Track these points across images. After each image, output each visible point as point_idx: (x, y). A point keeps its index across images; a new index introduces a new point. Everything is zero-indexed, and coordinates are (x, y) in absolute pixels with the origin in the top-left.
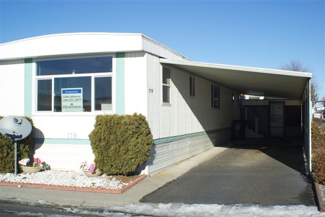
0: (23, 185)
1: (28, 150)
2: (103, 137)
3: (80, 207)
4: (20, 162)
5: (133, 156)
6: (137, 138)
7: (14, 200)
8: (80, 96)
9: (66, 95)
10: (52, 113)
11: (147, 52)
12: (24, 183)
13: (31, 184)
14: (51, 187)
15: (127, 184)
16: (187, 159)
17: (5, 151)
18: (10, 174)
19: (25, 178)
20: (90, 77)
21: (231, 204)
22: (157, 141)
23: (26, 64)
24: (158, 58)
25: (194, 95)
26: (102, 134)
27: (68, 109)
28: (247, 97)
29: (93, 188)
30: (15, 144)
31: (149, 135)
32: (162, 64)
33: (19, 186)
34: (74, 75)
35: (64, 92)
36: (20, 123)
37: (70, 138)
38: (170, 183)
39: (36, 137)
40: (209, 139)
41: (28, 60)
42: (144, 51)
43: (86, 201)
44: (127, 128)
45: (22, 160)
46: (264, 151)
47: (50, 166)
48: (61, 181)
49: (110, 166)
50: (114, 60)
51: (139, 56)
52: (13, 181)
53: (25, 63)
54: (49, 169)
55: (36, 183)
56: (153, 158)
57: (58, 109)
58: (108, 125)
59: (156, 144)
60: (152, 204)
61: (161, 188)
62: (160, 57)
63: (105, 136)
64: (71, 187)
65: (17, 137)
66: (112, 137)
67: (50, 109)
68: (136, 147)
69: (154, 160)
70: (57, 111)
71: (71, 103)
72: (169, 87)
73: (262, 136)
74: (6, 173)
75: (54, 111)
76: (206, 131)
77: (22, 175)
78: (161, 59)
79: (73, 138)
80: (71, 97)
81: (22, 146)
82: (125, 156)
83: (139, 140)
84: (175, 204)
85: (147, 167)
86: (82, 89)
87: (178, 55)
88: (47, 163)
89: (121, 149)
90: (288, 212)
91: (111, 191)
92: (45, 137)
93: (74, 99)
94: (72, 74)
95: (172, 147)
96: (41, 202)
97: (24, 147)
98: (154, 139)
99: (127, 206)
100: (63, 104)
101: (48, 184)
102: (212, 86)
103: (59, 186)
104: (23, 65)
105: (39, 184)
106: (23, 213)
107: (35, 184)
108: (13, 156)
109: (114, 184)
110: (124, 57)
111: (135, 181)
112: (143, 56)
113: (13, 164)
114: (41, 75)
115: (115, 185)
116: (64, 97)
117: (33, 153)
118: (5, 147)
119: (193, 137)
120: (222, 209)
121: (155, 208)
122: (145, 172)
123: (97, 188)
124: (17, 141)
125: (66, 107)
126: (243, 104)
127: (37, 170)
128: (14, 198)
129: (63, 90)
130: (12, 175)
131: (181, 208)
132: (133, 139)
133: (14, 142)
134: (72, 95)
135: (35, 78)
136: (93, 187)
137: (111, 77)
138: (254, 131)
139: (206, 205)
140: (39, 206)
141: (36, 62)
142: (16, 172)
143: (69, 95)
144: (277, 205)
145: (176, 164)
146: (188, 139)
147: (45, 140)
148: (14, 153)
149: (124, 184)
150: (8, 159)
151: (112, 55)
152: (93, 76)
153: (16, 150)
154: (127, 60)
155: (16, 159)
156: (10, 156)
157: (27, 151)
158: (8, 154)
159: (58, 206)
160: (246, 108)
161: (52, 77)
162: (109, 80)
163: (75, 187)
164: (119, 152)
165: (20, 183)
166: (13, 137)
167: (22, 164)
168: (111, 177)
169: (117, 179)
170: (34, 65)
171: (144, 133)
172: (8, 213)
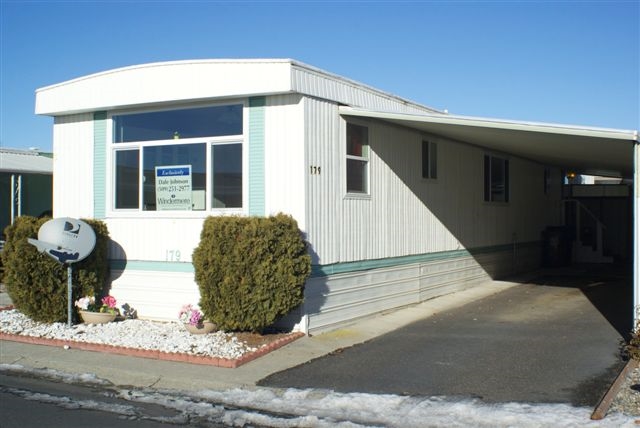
0: (73, 345)
1: (95, 280)
2: (210, 260)
3: (146, 390)
4: (77, 303)
5: (265, 297)
6: (274, 262)
7: (44, 372)
8: (187, 181)
9: (163, 178)
10: (140, 212)
11: (306, 95)
12: (74, 342)
13: (86, 344)
14: (117, 351)
15: (254, 350)
16: (414, 304)
17: (50, 282)
18: (60, 324)
19: (81, 332)
20: (204, 145)
21: (423, 396)
22: (332, 267)
23: (97, 121)
24: (335, 106)
25: (434, 176)
26: (209, 254)
27: (167, 206)
28: (589, 180)
29: (188, 355)
30: (69, 270)
31: (307, 257)
32: (345, 116)
33: (66, 347)
34: (177, 141)
35: (160, 173)
36: (77, 232)
37: (169, 260)
38: (342, 350)
39: (113, 257)
40: (477, 264)
41: (99, 114)
42: (298, 94)
43: (162, 379)
44: (252, 243)
45: (81, 300)
46: (586, 292)
47: (136, 312)
48: (140, 341)
49: (223, 315)
50: (246, 111)
51: (290, 103)
52: (59, 337)
53: (95, 119)
54: (134, 316)
55: (95, 342)
56: (322, 301)
57: (150, 204)
58: (221, 236)
59: (327, 273)
60: (275, 390)
61: (319, 359)
62: (340, 104)
63: (214, 256)
64: (151, 351)
65: (71, 257)
66: (225, 259)
67: (137, 206)
68: (272, 279)
69: (322, 305)
70: (148, 209)
71: (172, 193)
72: (366, 162)
73: (610, 260)
74: (52, 323)
75: (144, 210)
76: (468, 249)
77: (81, 327)
78: (341, 107)
79: (175, 260)
80: (172, 182)
81: (82, 273)
82: (250, 296)
83: (279, 264)
84: (317, 391)
85: (304, 319)
86: (190, 167)
87: (389, 97)
88: (131, 306)
89: (242, 282)
90: (523, 418)
91: (218, 362)
92: (128, 258)
93: (177, 185)
94: (173, 138)
95: (372, 280)
96: (86, 377)
97: (87, 275)
98: (322, 263)
99: (228, 392)
100: (159, 195)
101: (114, 345)
102: (487, 158)
103: (131, 349)
104: (92, 123)
105: (98, 345)
106: (37, 396)
107: (92, 344)
108: (64, 292)
109: (231, 348)
110: (263, 104)
111: (272, 345)
112: (297, 102)
113: (65, 306)
114: (124, 141)
115: (231, 351)
116: (161, 182)
117: (108, 286)
118: (51, 275)
119: (431, 259)
120: (400, 404)
121: (277, 397)
122: (301, 327)
123: (195, 356)
124: (73, 264)
125: (164, 201)
126: (574, 195)
127: (109, 318)
128: (45, 368)
129: (159, 171)
130: (62, 326)
131: (324, 399)
132: (264, 264)
133: (66, 266)
134: (173, 178)
135: (111, 148)
136: (190, 353)
137: (241, 145)
138: (595, 249)
139: (373, 395)
140: (80, 384)
141: (113, 118)
142: (69, 322)
143: (168, 178)
144: (513, 401)
145: (383, 313)
146: (417, 265)
147: (128, 263)
148: (66, 286)
149: (249, 349)
150: (56, 297)
151: (243, 102)
152: (209, 141)
153: (70, 280)
154: (269, 111)
155: (69, 297)
156: (59, 291)
157: (93, 284)
158: (56, 288)
159: (112, 385)
160: (578, 203)
161: (140, 145)
162: (237, 149)
163: (158, 352)
164: (237, 288)
165: (68, 341)
166: (64, 256)
167: (80, 306)
168: (230, 335)
169: (240, 340)
170: (109, 124)
171: (289, 252)
172: (14, 394)
